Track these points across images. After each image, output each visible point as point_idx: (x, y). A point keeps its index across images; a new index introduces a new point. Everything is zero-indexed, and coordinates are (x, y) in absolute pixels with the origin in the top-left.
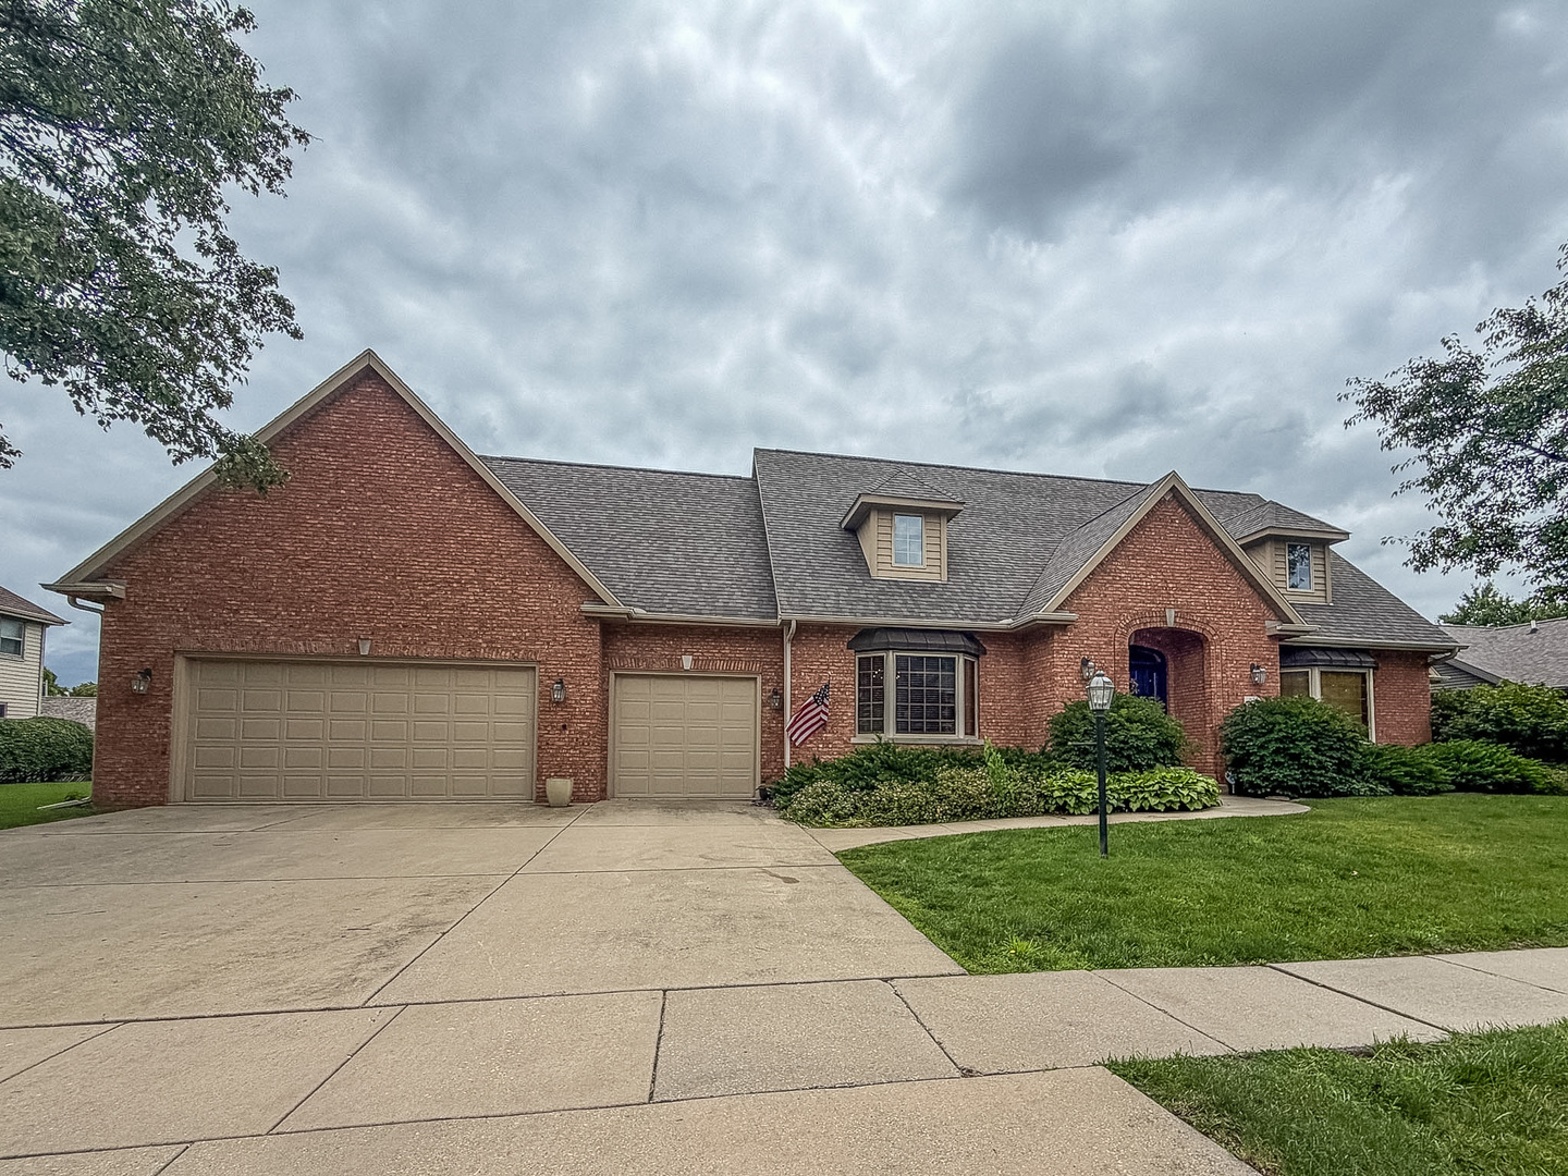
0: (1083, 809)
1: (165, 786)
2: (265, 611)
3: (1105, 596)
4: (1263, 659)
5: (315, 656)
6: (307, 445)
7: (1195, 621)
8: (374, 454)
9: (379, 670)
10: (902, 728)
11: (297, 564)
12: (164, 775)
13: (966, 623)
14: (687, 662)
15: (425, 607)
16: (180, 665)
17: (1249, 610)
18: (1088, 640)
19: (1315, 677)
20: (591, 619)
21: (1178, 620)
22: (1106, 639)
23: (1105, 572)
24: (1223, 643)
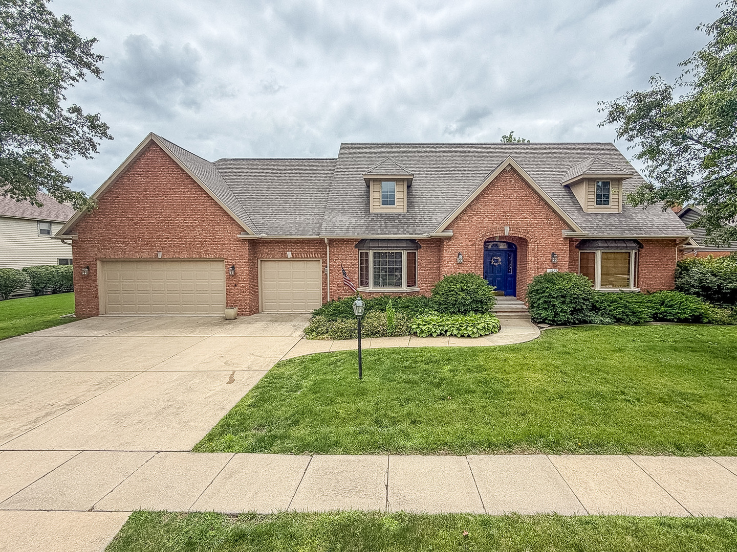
0: (423, 334)
1: (98, 309)
2: (124, 242)
3: (472, 222)
4: (560, 250)
5: (143, 259)
6: (134, 174)
7: (520, 232)
8: (158, 176)
9: (167, 263)
10: (376, 284)
11: (134, 223)
12: (97, 305)
13: (408, 236)
14: (289, 254)
15: (181, 238)
16: (98, 263)
17: (553, 225)
18: (462, 243)
19: (599, 255)
20: (244, 240)
21: (511, 232)
22: (471, 243)
23: (472, 209)
24: (536, 242)
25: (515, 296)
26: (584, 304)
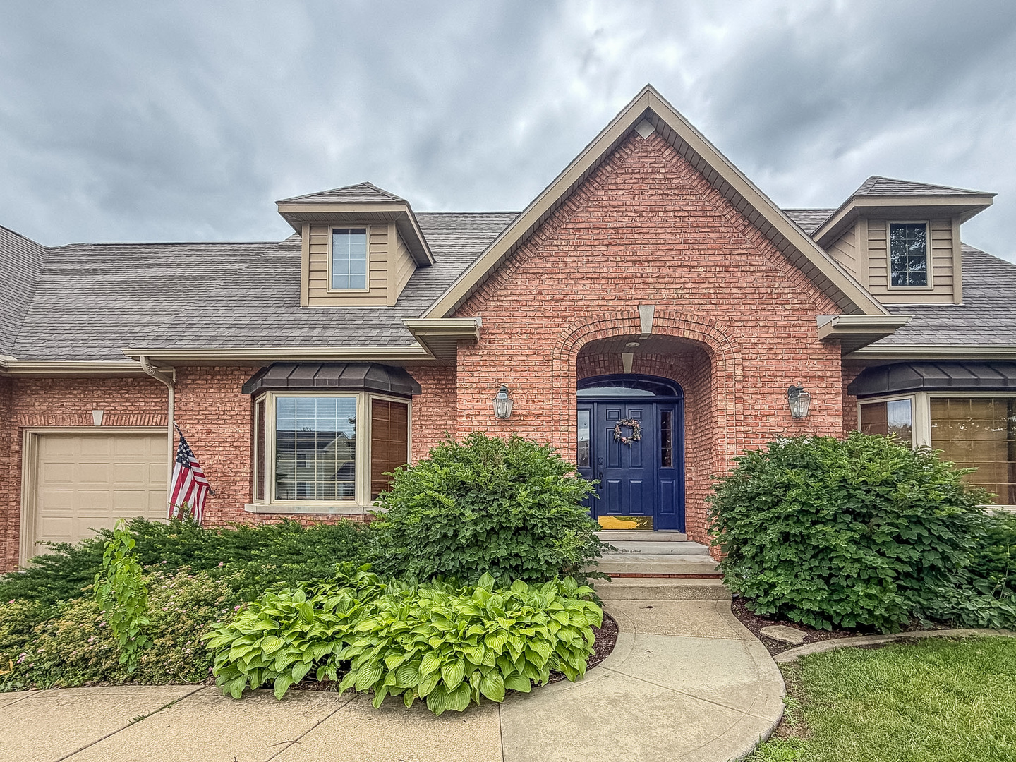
3: (540, 293)
4: (812, 379)
7: (690, 323)
14: (98, 417)
17: (788, 301)
18: (510, 359)
19: (922, 406)
21: (660, 323)
22: (540, 358)
23: (540, 256)
24: (738, 355)
25: (682, 529)
26: (956, 546)
